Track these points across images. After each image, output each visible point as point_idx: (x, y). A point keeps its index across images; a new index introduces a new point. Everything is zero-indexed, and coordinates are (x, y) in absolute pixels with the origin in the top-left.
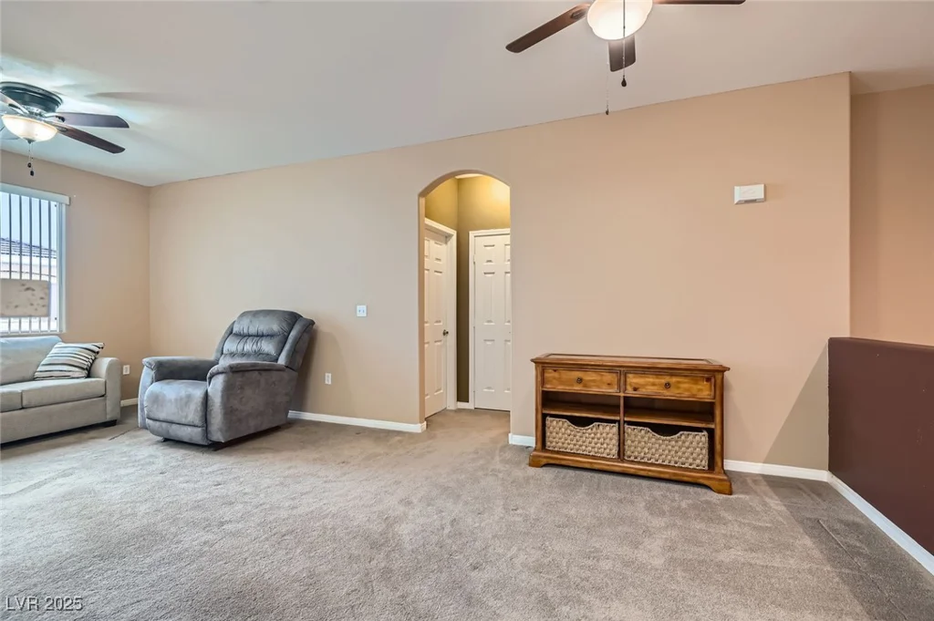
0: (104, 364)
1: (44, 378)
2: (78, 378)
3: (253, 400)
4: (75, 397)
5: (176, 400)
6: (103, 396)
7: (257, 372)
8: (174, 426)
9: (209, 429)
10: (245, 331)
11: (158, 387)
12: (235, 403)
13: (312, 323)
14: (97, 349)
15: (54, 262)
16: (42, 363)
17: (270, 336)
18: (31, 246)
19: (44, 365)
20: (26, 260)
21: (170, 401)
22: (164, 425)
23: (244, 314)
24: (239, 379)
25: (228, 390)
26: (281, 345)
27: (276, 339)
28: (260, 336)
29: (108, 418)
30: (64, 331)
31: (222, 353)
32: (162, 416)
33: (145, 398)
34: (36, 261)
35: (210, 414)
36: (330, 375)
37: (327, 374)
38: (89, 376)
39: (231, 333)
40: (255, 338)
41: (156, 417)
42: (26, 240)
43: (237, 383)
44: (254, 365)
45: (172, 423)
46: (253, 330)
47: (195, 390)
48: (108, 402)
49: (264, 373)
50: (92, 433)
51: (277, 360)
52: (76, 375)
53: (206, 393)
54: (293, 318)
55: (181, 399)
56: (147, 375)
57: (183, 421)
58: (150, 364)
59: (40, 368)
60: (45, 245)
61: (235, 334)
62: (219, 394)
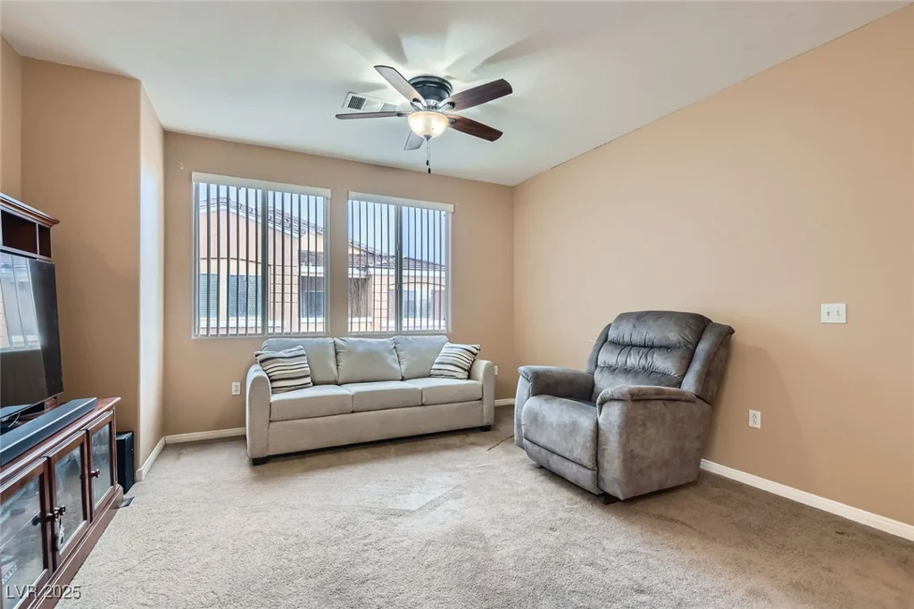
0: (481, 365)
1: (436, 376)
2: (461, 379)
3: (657, 444)
4: (459, 398)
5: (559, 425)
6: (480, 399)
7: (661, 403)
8: (555, 457)
9: (602, 474)
10: (627, 339)
11: (534, 403)
12: (635, 445)
13: (730, 331)
14: (475, 351)
15: (443, 274)
16: (436, 361)
17: (666, 348)
18: (428, 263)
19: (437, 363)
20: (425, 273)
21: (551, 425)
22: (543, 451)
23: (622, 317)
24: (640, 410)
25: (628, 425)
26: (685, 362)
27: (677, 354)
28: (649, 347)
29: (485, 422)
30: (450, 331)
31: (597, 366)
32: (542, 440)
33: (523, 414)
34: (431, 273)
35: (602, 456)
36: (759, 414)
37: (751, 412)
38: (469, 377)
39: (606, 340)
40: (642, 350)
41: (535, 440)
42: (425, 259)
43: (639, 417)
44: (659, 392)
45: (553, 452)
46: (637, 338)
47: (581, 418)
48: (485, 407)
49: (671, 405)
50: (472, 438)
51: (679, 384)
52: (460, 376)
53: (597, 424)
54: (700, 324)
55: (565, 426)
56: (523, 387)
57: (567, 455)
58: (526, 374)
59: (435, 366)
60: (437, 262)
61: (611, 342)
62: (615, 430)
